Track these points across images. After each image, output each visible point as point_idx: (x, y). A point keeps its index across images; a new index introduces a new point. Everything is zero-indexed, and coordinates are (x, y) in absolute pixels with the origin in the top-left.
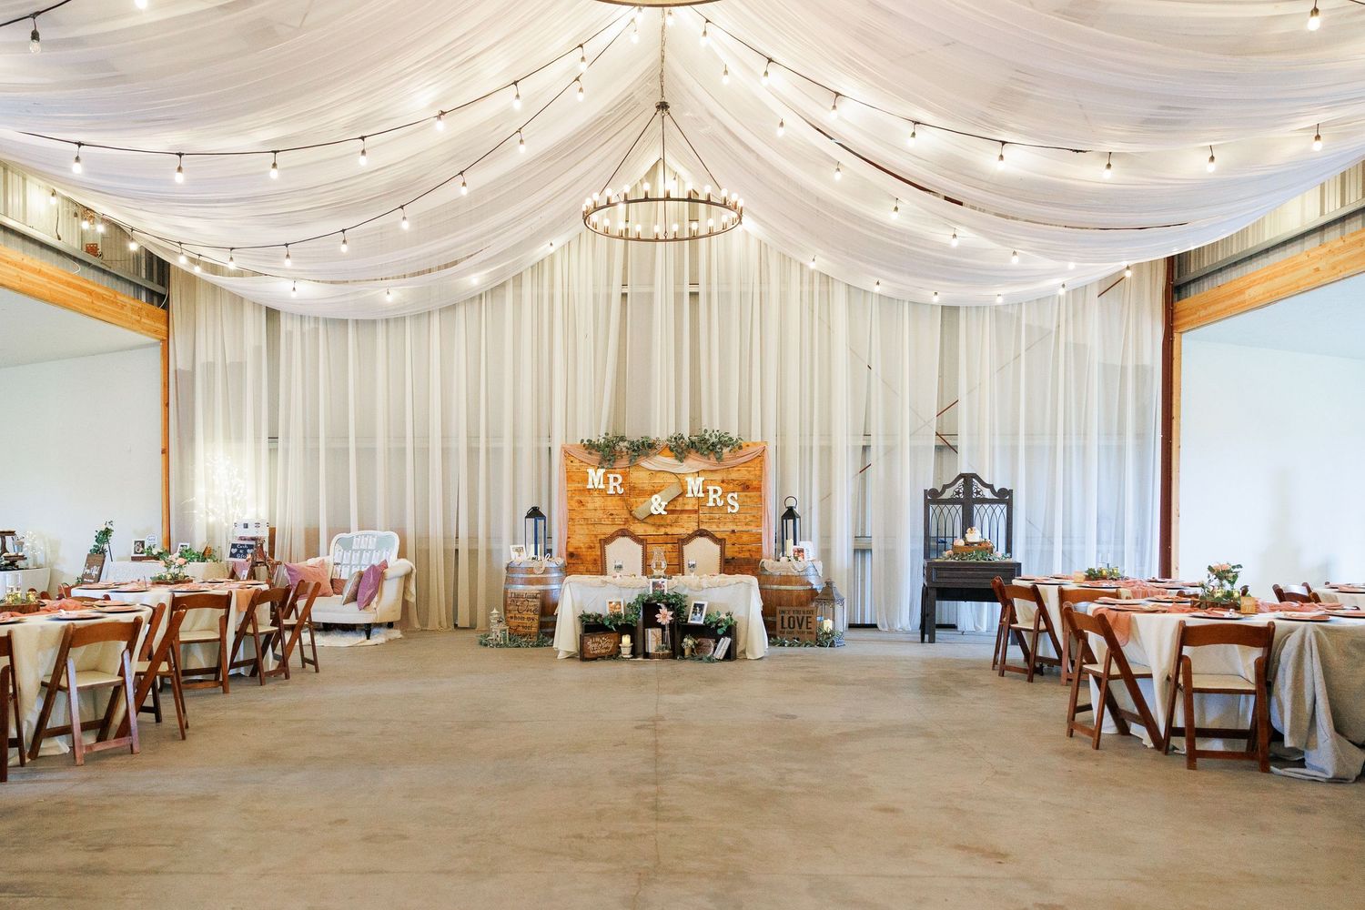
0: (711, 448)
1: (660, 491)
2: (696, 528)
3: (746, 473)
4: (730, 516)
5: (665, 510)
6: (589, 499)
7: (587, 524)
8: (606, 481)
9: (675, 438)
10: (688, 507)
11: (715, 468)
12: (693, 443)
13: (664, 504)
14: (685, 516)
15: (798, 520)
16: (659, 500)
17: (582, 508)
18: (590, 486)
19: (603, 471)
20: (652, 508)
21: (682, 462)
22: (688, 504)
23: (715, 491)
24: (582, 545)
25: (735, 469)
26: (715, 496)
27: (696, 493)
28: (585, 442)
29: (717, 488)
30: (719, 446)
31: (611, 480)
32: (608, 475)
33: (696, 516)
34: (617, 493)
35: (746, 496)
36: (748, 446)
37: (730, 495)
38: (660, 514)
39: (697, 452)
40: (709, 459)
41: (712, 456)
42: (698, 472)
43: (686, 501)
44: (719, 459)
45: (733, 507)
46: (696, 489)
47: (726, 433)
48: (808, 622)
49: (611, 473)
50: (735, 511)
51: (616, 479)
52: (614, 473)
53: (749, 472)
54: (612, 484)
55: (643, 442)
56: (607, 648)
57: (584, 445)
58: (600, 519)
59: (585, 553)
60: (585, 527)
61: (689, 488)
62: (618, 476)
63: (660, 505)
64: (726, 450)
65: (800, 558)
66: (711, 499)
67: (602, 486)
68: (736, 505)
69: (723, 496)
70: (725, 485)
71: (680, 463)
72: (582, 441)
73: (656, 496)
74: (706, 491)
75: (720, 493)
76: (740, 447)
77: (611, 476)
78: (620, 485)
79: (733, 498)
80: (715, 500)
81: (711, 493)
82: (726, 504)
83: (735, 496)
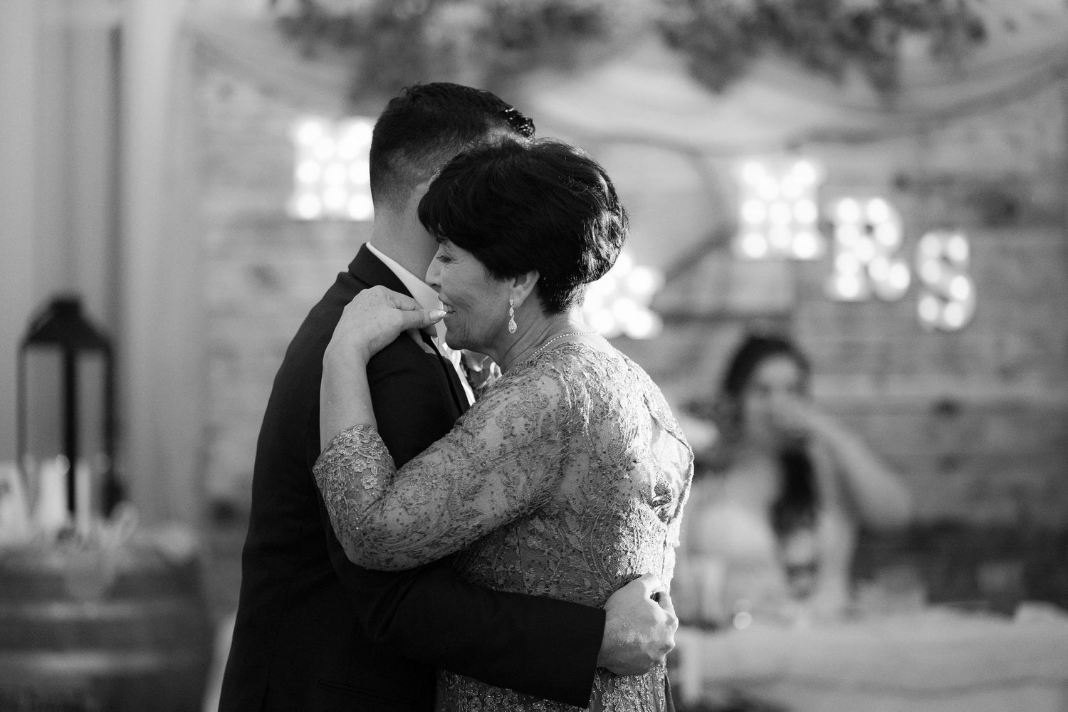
3: (999, 144)
4: (932, 339)
11: (864, 123)
18: (306, 204)
21: (720, 93)
22: (744, 283)
23: (869, 229)
25: (956, 127)
26: (865, 250)
27: (780, 237)
29: (877, 213)
35: (1003, 249)
36: (1010, 26)
37: (931, 245)
39: (787, 51)
41: (851, 68)
42: (792, 143)
44: (885, 83)
45: (944, 299)
46: (780, 219)
50: (955, 316)
53: (1015, 140)
61: (750, 213)
64: (913, 45)
66: (848, 266)
68: (961, 289)
69: (907, 251)
70: (909, 199)
71: (710, 102)
75: (889, 232)
79: (945, 260)
80: (865, 270)
81: (848, 233)
82: (917, 286)
83: (958, 247)
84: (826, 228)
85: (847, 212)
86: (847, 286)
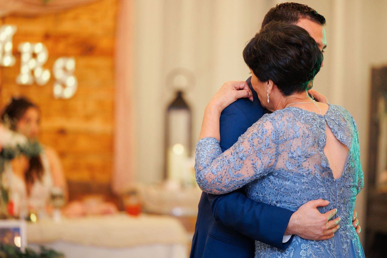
3: (87, 22)
23: (34, 55)
25: (70, 14)
26: (32, 64)
29: (37, 48)
37: (59, 63)
45: (64, 85)
53: (94, 20)
66: (25, 71)
68: (71, 82)
69: (48, 64)
75: (43, 57)
79: (65, 69)
80: (32, 72)
81: (26, 57)
82: (53, 80)
83: (71, 64)
84: (17, 54)
85: (26, 48)
86: (24, 79)
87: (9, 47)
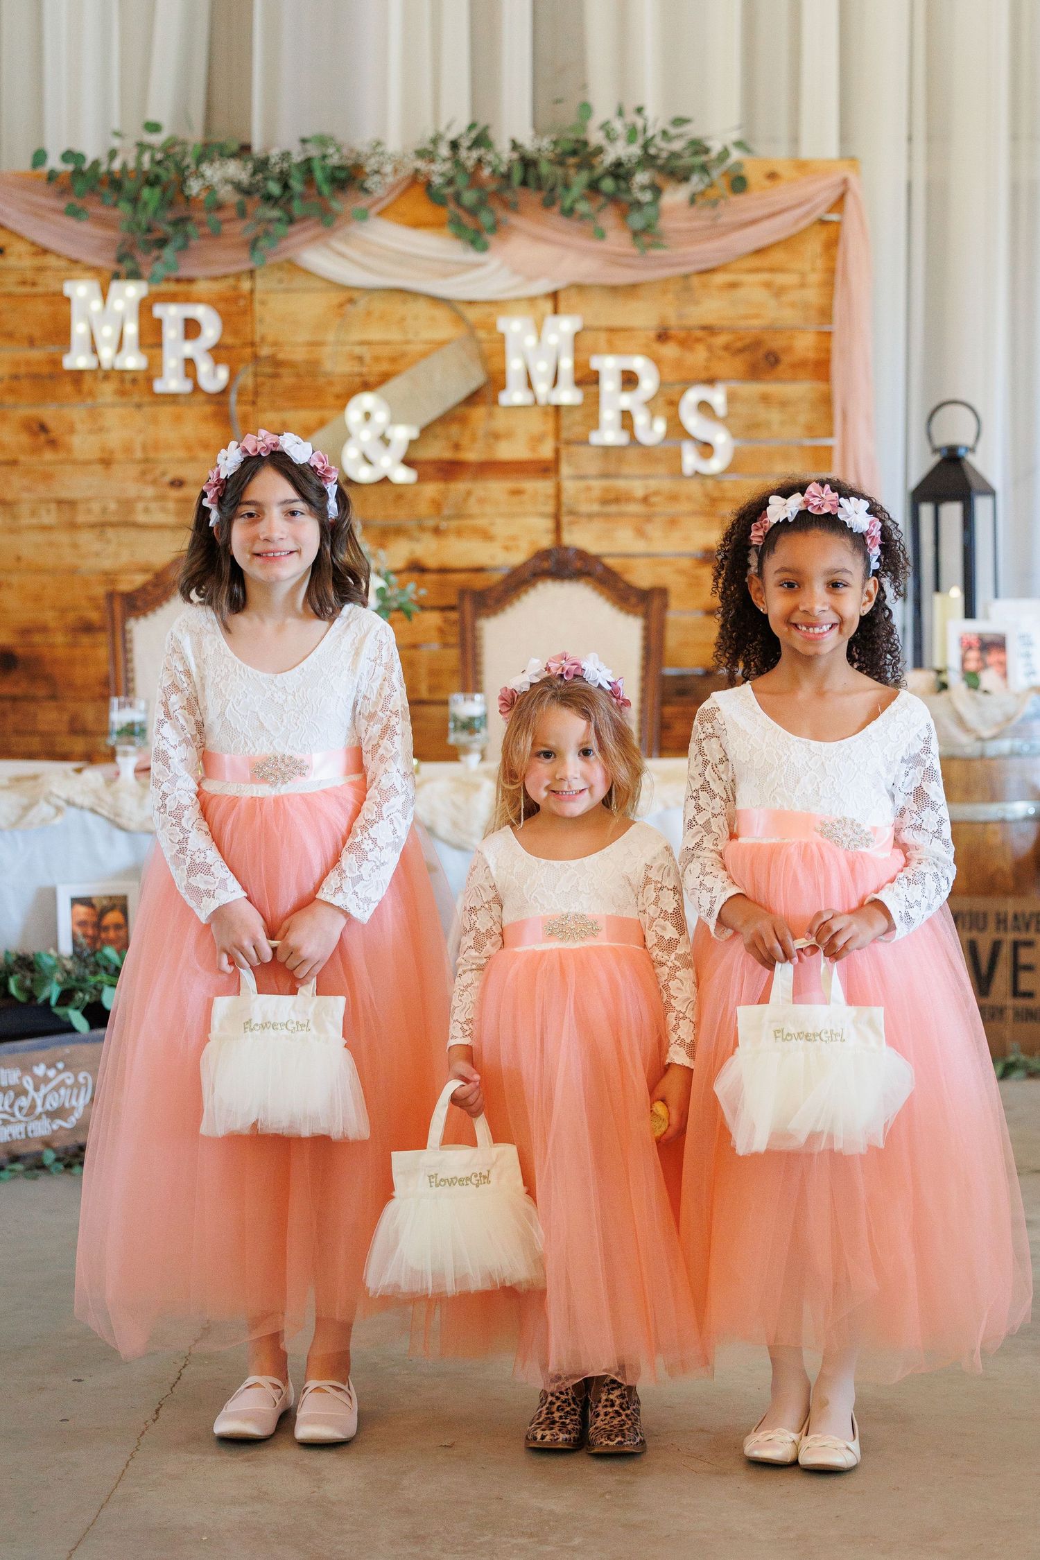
0: (608, 185)
1: (384, 378)
2: (546, 542)
3: (760, 295)
4: (694, 488)
5: (408, 462)
6: (77, 413)
7: (73, 526)
8: (151, 335)
9: (454, 145)
10: (508, 451)
11: (623, 276)
12: (528, 163)
13: (403, 434)
14: (496, 488)
15: (982, 506)
16: (381, 417)
17: (48, 456)
18: (77, 360)
19: (130, 292)
20: (351, 454)
21: (484, 248)
22: (509, 435)
23: (629, 380)
24: (49, 617)
25: (720, 278)
26: (626, 400)
27: (542, 388)
28: (54, 162)
29: (639, 364)
30: (642, 178)
31: (172, 333)
32: (159, 311)
33: (543, 487)
34: (196, 388)
35: (765, 399)
36: (772, 176)
37: (694, 395)
38: (385, 480)
39: (548, 203)
40: (601, 235)
41: (609, 219)
42: (554, 296)
43: (501, 422)
44: (646, 236)
45: (706, 449)
46: (542, 369)
47: (679, 122)
48: (1017, 968)
49: (172, 298)
50: (715, 465)
51: (191, 328)
52: (187, 299)
53: (779, 292)
54: (175, 348)
55: (308, 161)
56: (59, 1113)
57: (52, 176)
58: (127, 504)
59: (61, 653)
60: (63, 538)
61: (514, 366)
62: (200, 312)
63: (385, 440)
64: (675, 196)
65: (989, 679)
66: (609, 415)
67: (133, 361)
68: (721, 438)
69: (667, 402)
70: (670, 351)
71: (472, 256)
72: (39, 157)
73: (367, 400)
74: (588, 380)
75: (648, 384)
76: (739, 184)
77: (171, 315)
78: (218, 352)
79: (705, 408)
80: (626, 418)
81: (609, 385)
83: (717, 397)
86: (609, 434)
87: (567, 364)
